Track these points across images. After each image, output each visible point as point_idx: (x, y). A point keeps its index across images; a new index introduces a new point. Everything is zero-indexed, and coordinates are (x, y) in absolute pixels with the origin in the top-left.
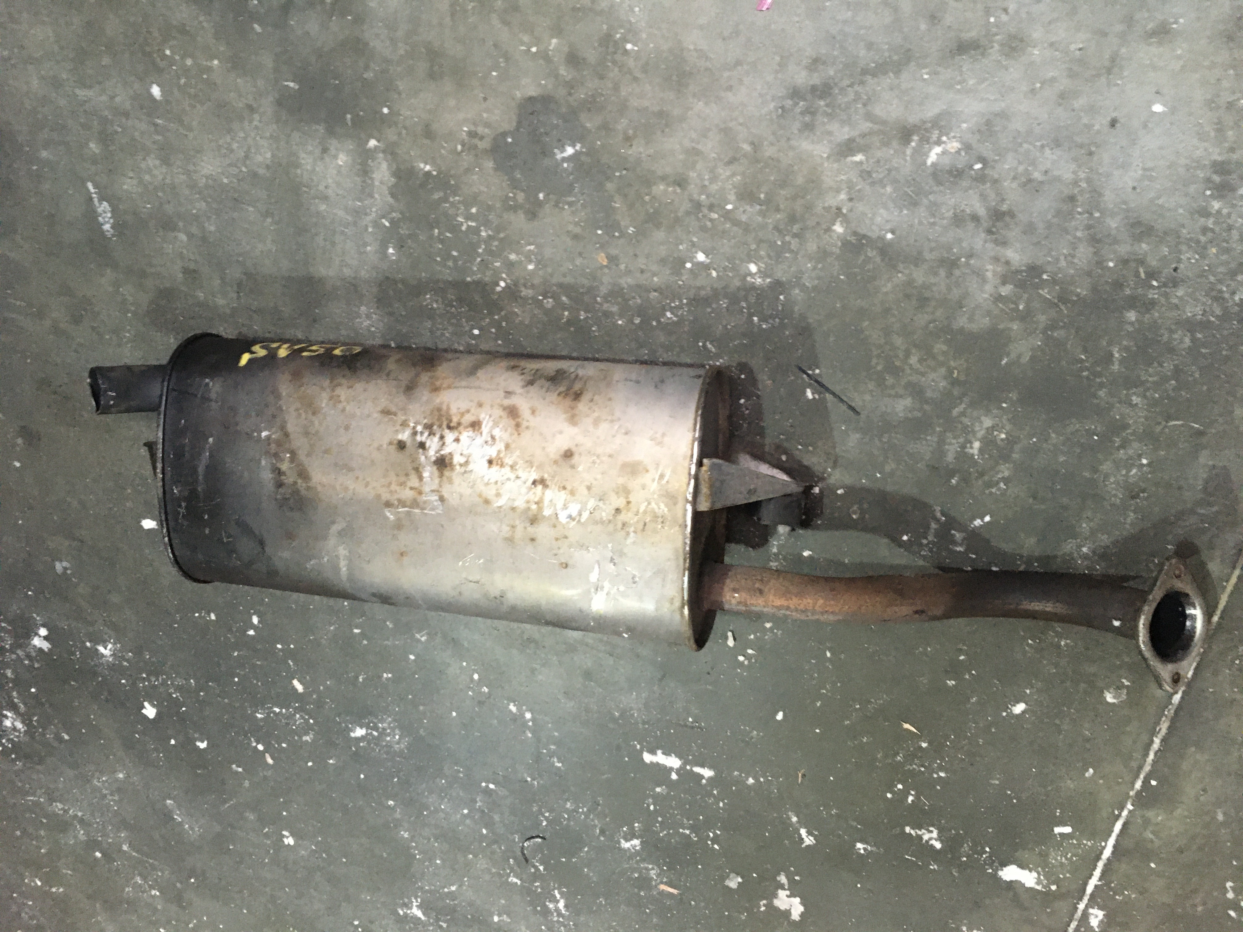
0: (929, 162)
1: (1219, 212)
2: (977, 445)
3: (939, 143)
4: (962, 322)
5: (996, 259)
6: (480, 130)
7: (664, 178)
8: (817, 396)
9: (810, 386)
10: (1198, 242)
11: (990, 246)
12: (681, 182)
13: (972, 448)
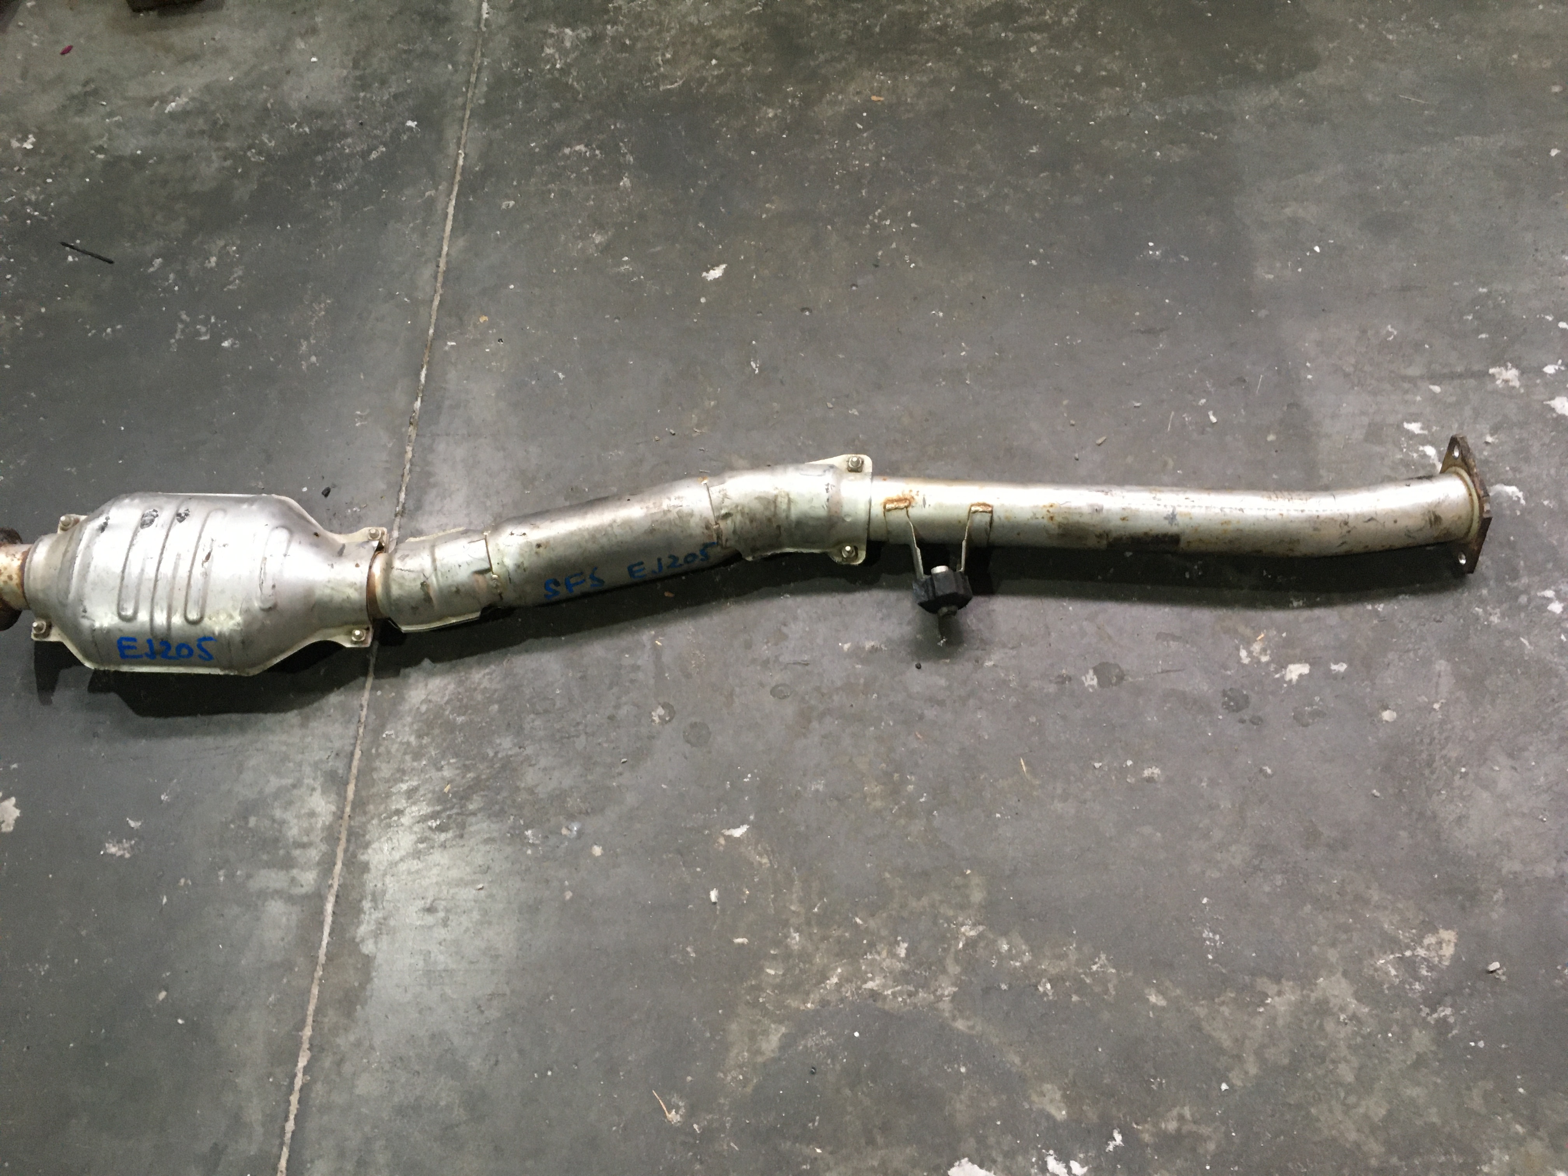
0: (166, 111)
1: (365, 96)
2: (213, 260)
3: (174, 101)
4: (196, 187)
5: (218, 149)
8: (77, 259)
9: (71, 254)
10: (354, 113)
11: (212, 143)
13: (210, 262)
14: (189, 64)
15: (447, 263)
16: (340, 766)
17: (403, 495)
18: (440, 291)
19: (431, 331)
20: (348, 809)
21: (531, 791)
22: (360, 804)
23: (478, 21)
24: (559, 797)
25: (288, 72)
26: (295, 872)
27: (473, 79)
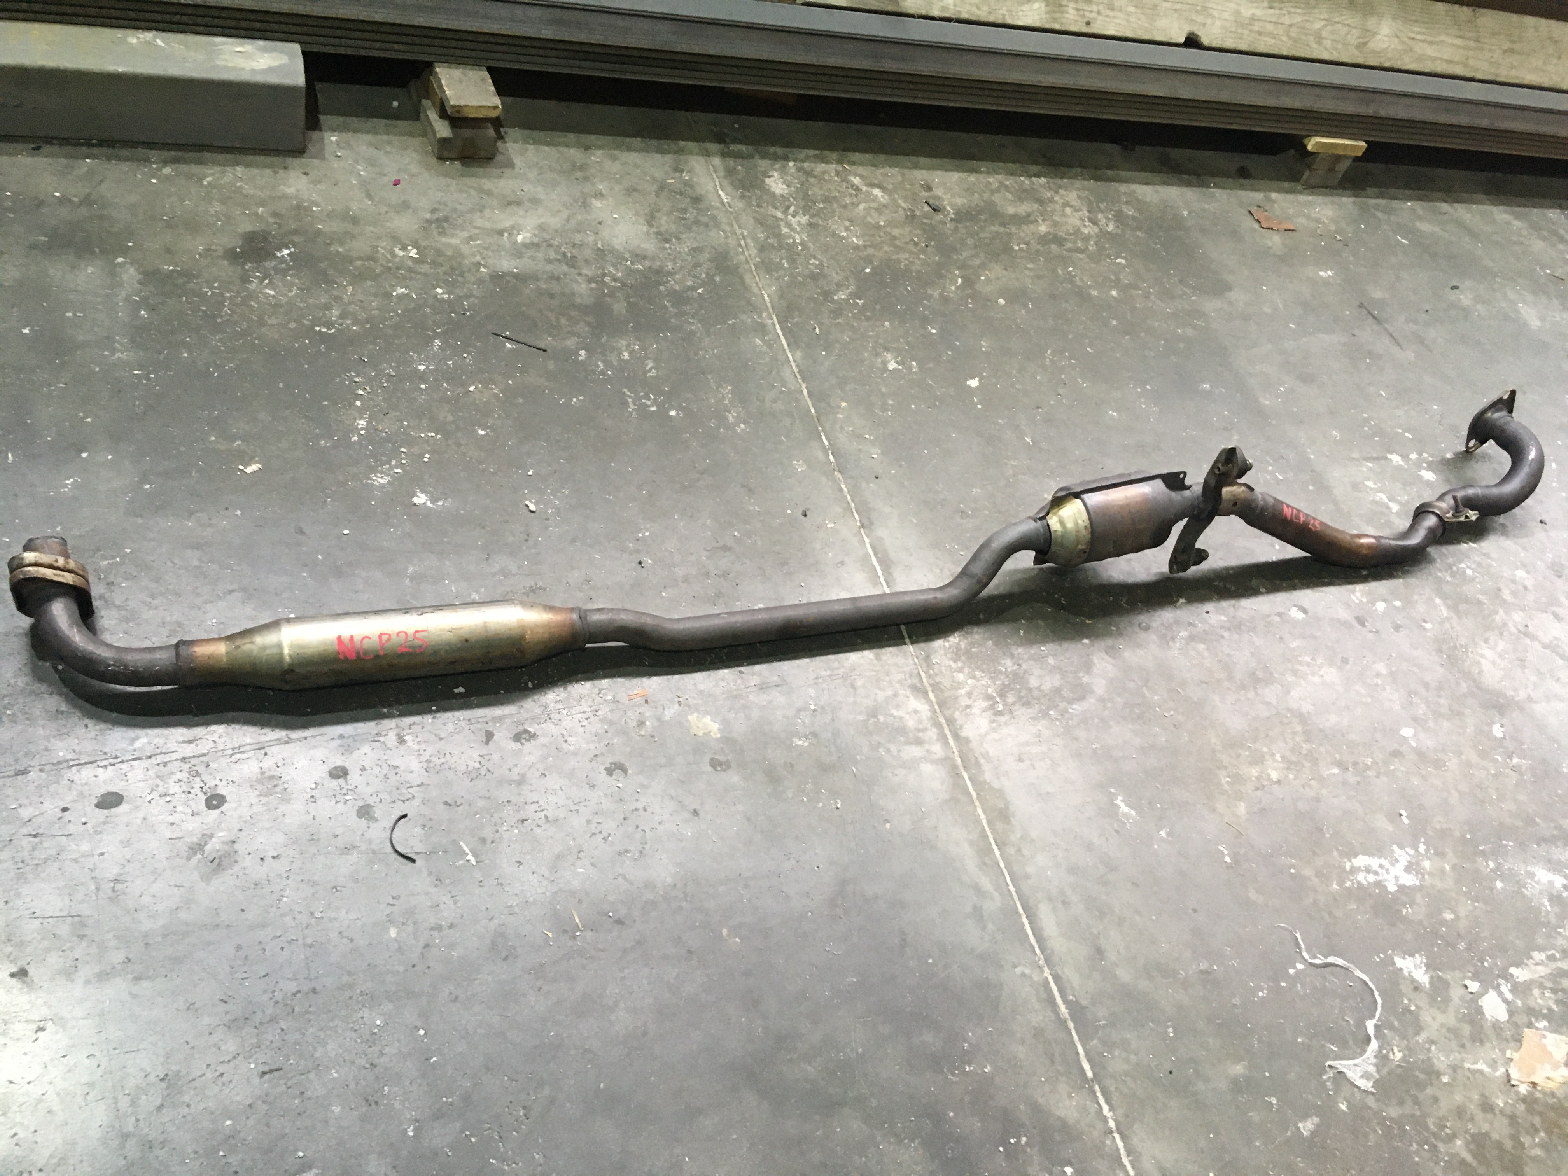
0: (518, 242)
1: (670, 247)
3: (519, 235)
4: (578, 300)
5: (580, 274)
6: (214, 247)
7: (360, 258)
8: (514, 346)
9: (507, 342)
10: (670, 258)
11: (571, 269)
12: (372, 258)
14: (515, 208)
15: (797, 366)
16: (916, 681)
17: (855, 514)
18: (804, 386)
19: (813, 411)
20: (936, 707)
21: (1039, 688)
22: (942, 704)
23: (723, 203)
24: (1057, 691)
25: (600, 223)
26: (927, 746)
27: (742, 243)
